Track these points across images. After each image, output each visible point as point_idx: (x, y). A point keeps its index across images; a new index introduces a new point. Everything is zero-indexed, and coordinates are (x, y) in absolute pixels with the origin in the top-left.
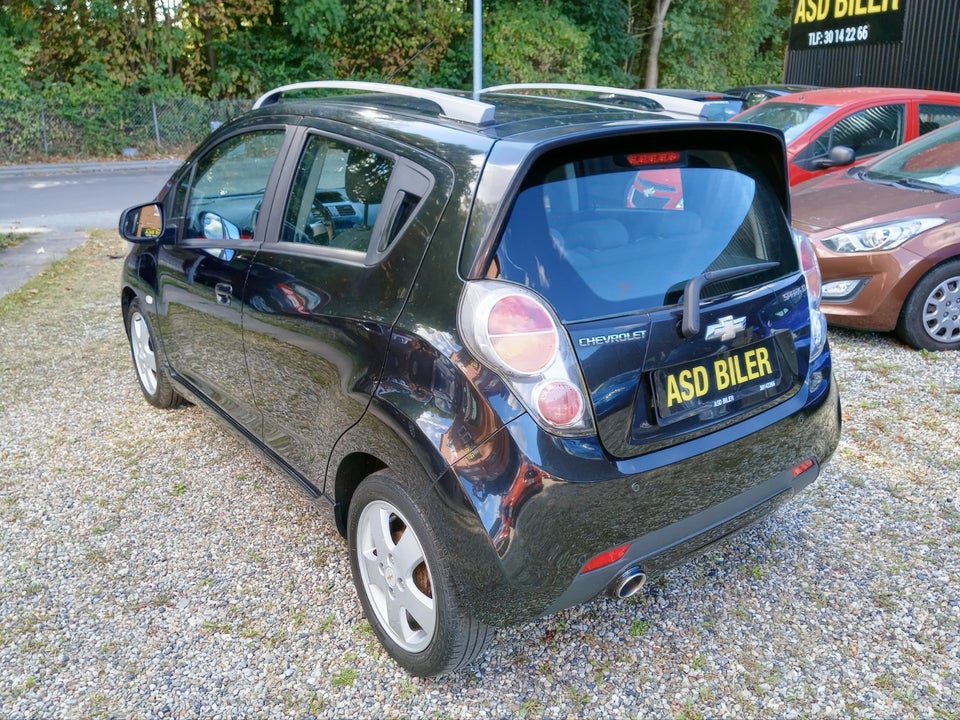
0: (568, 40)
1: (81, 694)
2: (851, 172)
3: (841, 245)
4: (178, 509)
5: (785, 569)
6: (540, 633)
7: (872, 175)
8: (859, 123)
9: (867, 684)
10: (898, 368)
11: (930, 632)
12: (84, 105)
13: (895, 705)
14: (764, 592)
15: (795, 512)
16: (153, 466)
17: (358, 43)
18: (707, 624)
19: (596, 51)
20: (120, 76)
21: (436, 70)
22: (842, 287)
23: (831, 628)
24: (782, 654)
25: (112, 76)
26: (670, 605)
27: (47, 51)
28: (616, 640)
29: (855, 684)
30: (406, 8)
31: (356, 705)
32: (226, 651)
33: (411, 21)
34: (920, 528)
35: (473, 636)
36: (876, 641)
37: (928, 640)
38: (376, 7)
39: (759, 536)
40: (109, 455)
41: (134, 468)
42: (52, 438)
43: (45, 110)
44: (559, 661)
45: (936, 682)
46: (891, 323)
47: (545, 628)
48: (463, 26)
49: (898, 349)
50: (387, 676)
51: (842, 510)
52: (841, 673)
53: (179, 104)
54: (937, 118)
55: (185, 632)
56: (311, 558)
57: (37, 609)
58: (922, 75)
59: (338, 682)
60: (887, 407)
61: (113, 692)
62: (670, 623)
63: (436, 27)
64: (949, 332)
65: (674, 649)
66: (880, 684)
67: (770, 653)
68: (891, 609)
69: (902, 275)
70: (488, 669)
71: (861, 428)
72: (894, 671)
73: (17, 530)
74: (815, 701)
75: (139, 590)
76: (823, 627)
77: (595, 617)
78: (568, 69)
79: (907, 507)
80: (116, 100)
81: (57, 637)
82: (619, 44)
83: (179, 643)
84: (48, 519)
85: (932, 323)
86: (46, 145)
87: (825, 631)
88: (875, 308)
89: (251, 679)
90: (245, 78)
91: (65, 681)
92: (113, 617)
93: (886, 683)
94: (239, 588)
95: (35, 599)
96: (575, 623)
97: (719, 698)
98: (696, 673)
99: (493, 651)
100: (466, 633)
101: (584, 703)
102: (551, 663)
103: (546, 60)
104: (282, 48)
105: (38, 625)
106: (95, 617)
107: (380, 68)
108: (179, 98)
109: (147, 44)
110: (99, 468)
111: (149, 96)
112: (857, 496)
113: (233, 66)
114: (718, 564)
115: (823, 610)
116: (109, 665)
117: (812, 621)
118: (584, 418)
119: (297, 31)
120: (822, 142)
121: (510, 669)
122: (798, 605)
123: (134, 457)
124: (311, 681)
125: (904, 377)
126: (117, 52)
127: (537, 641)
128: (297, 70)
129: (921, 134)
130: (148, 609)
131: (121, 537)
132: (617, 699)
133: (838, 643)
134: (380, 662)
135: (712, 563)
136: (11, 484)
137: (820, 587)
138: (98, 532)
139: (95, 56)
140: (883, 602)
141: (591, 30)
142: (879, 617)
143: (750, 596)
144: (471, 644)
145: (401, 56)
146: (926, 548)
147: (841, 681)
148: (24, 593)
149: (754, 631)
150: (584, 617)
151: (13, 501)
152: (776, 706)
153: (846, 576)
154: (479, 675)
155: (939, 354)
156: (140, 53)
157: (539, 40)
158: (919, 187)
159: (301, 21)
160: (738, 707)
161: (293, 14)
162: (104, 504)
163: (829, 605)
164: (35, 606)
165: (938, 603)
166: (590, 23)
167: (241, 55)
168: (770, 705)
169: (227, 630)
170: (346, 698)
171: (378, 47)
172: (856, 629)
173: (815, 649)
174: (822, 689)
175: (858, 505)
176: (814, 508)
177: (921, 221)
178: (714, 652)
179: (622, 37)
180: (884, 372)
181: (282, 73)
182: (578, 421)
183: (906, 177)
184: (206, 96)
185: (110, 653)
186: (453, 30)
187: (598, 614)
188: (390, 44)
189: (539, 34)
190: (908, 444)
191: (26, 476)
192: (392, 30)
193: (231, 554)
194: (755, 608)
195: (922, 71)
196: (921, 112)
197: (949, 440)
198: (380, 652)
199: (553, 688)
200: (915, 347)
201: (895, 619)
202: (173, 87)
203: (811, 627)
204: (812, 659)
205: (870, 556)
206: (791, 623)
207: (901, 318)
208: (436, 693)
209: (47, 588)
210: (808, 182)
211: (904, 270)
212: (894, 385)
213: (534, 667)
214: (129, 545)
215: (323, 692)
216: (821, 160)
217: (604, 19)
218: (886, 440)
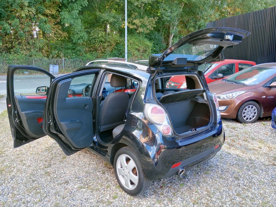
0: (147, 44)
1: (52, 202)
2: (223, 80)
3: (222, 98)
4: (65, 162)
5: (214, 172)
6: (159, 187)
7: (228, 81)
8: (224, 68)
9: (234, 195)
10: (237, 128)
11: (248, 184)
12: (13, 60)
13: (241, 199)
14: (210, 177)
15: (215, 160)
16: (56, 152)
17: (91, 44)
18: (198, 184)
19: (154, 47)
20: (24, 52)
21: (112, 52)
22: (223, 108)
23: (226, 184)
24: (215, 190)
25: (22, 52)
26: (189, 180)
27: (4, 45)
28: (177, 187)
29: (232, 195)
30: (104, 35)
31: (119, 202)
32: (85, 193)
33: (105, 39)
34: (244, 163)
35: (147, 184)
36: (236, 186)
37: (247, 186)
38: (96, 35)
39: (207, 165)
40: (44, 150)
41: (51, 153)
42: (27, 146)
43: (2, 61)
44: (165, 192)
45: (250, 194)
46: (235, 117)
47: (160, 185)
48: (119, 40)
49: (237, 123)
50: (125, 196)
51: (226, 159)
52: (229, 193)
53: (41, 60)
54: (243, 67)
55: (74, 189)
56: (101, 172)
57: (36, 185)
58: (239, 56)
59: (114, 198)
60: (235, 136)
61: (60, 202)
62: (189, 184)
63: (112, 41)
64: (249, 119)
65: (191, 189)
66: (237, 195)
67: (212, 189)
68: (239, 180)
69: (237, 105)
70: (148, 194)
71: (229, 141)
72: (240, 192)
73: (25, 168)
74: (223, 199)
75: (60, 180)
76: (224, 184)
77: (172, 183)
78: (147, 52)
79: (241, 159)
80: (23, 58)
81: (43, 191)
82: (160, 46)
83: (73, 191)
84: (32, 165)
85: (245, 117)
86: (2, 70)
87: (224, 185)
88: (231, 113)
89: (93, 198)
90: (59, 53)
91: (48, 200)
92: (55, 186)
93: (239, 195)
94: (85, 179)
95: (35, 183)
96: (167, 184)
97: (202, 199)
98: (196, 194)
99: (149, 191)
100: (146, 183)
101: (172, 201)
102: (163, 193)
103: (141, 49)
104: (70, 45)
105: (38, 188)
106: (51, 186)
107: (96, 51)
108: (41, 58)
109: (32, 43)
110: (42, 153)
111: (32, 58)
112: (229, 156)
113: (56, 50)
114: (199, 171)
115: (223, 180)
116: (57, 196)
117: (221, 183)
118: (171, 133)
119: (75, 41)
120: (215, 73)
121: (153, 194)
122: (218, 179)
123: (50, 151)
124: (107, 198)
125: (239, 130)
126: (24, 46)
127: (159, 188)
128: (74, 51)
129: (239, 71)
130: (63, 184)
131: (52, 169)
132: (179, 200)
133: (227, 187)
134: (123, 194)
135: (197, 171)
136: (20, 157)
137: (222, 176)
138: (46, 168)
139: (17, 46)
140: (237, 179)
141: (153, 42)
142: (236, 181)
143: (207, 178)
144: (146, 186)
145: (102, 48)
146: (246, 167)
147: (228, 195)
148: (32, 181)
149: (208, 185)
150: (169, 183)
151: (22, 161)
152: (215, 200)
153: (228, 173)
154: (146, 196)
155: (247, 124)
156: (30, 46)
157: (139, 44)
158: (240, 84)
159: (76, 39)
160: (206, 200)
161: (74, 37)
162: (46, 161)
163: (224, 179)
164: (35, 184)
165: (249, 178)
166: (153, 40)
167: (58, 47)
168: (213, 200)
169: (84, 188)
170: (116, 201)
171: (96, 46)
172: (231, 184)
173: (222, 188)
174: (224, 196)
175: (230, 158)
176: (219, 159)
177: (240, 92)
178: (200, 189)
179: (161, 44)
180: (234, 128)
181: (70, 52)
182: (170, 134)
183: (236, 81)
184: (48, 58)
185: (57, 194)
186: (116, 41)
187: (172, 182)
188: (100, 45)
189: (139, 43)
190: (240, 145)
191: (23, 155)
192: (100, 41)
193: (81, 172)
194: (208, 180)
195: (239, 55)
196: (239, 65)
197: (250, 144)
198: (122, 191)
199: (164, 198)
200: (241, 123)
201: (240, 182)
202: (39, 55)
203: (221, 184)
204: (222, 190)
205: (233, 169)
206: (216, 183)
207: (237, 116)
208: (137, 199)
209: (37, 180)
210: (212, 82)
211: (237, 104)
212: (236, 131)
213: (159, 193)
214: (55, 170)
215: (111, 200)
216: (215, 77)
217: (156, 39)
218: (235, 144)
